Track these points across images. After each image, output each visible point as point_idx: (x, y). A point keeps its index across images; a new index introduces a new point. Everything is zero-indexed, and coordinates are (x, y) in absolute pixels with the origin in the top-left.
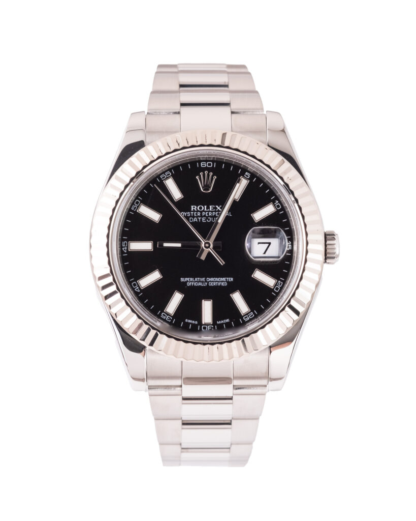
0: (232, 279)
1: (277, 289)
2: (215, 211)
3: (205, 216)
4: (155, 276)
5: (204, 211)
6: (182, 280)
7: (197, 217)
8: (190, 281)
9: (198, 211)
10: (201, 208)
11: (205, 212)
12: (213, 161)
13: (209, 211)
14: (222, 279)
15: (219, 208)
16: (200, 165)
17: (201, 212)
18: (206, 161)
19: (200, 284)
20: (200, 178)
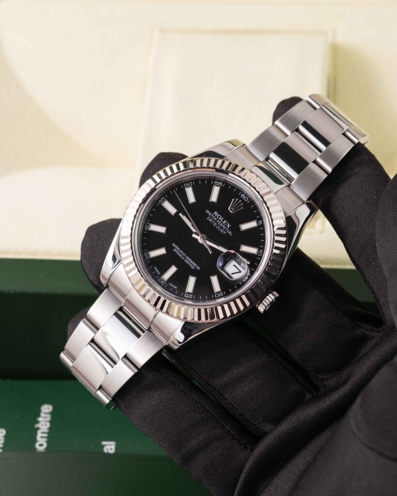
0: (199, 269)
1: (217, 295)
2: (225, 226)
3: (217, 223)
4: (162, 230)
5: (219, 220)
6: (174, 245)
7: (213, 220)
8: (177, 249)
9: (216, 217)
10: (219, 217)
11: (220, 221)
13: (222, 223)
14: (194, 264)
15: (228, 226)
16: (241, 194)
17: (218, 219)
18: (246, 196)
19: (180, 255)
20: (234, 201)
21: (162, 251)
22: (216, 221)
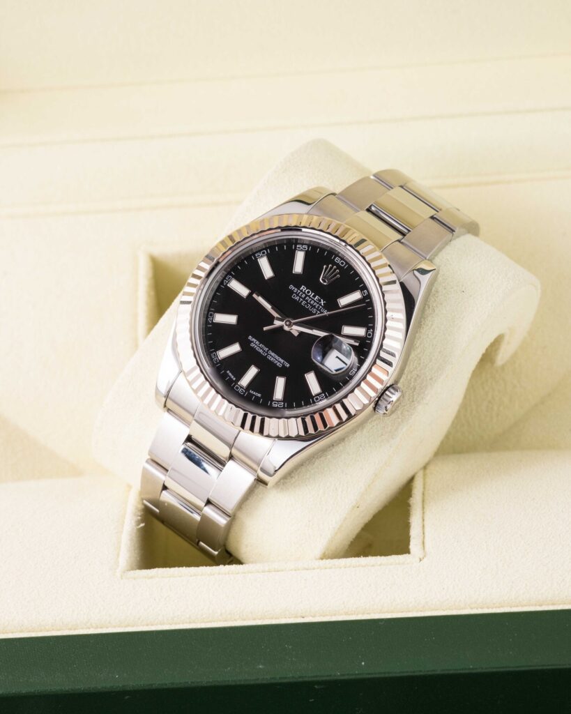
0: (288, 365)
1: (317, 398)
2: (318, 303)
3: (307, 301)
4: (231, 319)
5: (309, 296)
6: (250, 337)
7: (300, 297)
8: (255, 344)
9: (304, 293)
10: (308, 292)
11: (310, 298)
13: (313, 300)
14: (280, 360)
15: (322, 302)
16: (335, 258)
18: (342, 259)
19: (261, 351)
20: (326, 269)
21: (235, 348)
22: (304, 299)
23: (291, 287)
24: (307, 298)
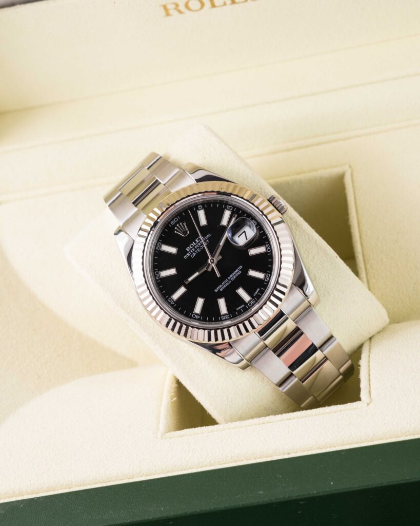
0: (241, 267)
1: (269, 250)
2: (201, 240)
3: (197, 248)
4: (200, 302)
5: (195, 246)
6: (216, 291)
7: (194, 252)
8: (221, 288)
9: (192, 249)
10: (192, 246)
12: (176, 216)
13: (197, 244)
14: (236, 271)
16: (171, 224)
17: (194, 247)
18: (173, 220)
19: (227, 284)
20: (178, 231)
21: (222, 302)
22: (196, 249)
23: (185, 257)
24: (196, 247)
